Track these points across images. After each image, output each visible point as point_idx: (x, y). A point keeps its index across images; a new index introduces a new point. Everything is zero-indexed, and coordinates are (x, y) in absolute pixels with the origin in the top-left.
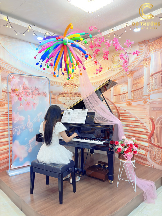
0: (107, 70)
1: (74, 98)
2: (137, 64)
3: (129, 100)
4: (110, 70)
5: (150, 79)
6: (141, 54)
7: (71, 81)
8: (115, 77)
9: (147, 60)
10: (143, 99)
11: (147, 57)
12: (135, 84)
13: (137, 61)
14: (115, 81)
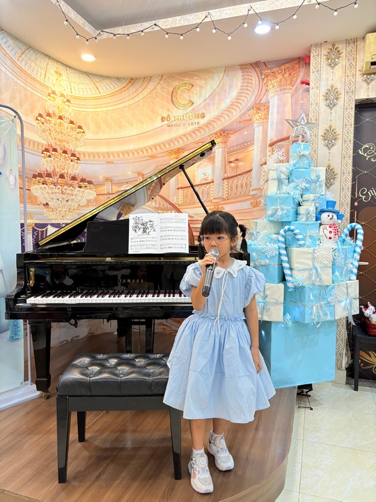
0: (159, 123)
1: (69, 190)
2: (238, 115)
3: (218, 198)
4: (166, 122)
5: (268, 153)
6: (247, 94)
7: (61, 141)
8: (181, 142)
9: (261, 107)
10: (251, 197)
11: (262, 102)
12: (231, 162)
13: (237, 109)
14: (179, 151)
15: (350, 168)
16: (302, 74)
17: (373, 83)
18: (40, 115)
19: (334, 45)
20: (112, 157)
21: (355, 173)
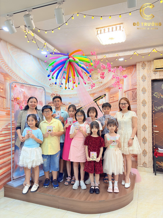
0: (87, 85)
2: (113, 83)
4: (89, 84)
5: (124, 95)
7: (56, 92)
8: (94, 91)
9: (121, 80)
12: (111, 98)
14: (94, 94)
15: (151, 100)
16: (134, 70)
17: (157, 74)
18: (51, 84)
19: (144, 62)
20: (71, 96)
21: (152, 102)
